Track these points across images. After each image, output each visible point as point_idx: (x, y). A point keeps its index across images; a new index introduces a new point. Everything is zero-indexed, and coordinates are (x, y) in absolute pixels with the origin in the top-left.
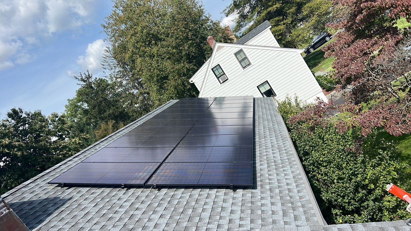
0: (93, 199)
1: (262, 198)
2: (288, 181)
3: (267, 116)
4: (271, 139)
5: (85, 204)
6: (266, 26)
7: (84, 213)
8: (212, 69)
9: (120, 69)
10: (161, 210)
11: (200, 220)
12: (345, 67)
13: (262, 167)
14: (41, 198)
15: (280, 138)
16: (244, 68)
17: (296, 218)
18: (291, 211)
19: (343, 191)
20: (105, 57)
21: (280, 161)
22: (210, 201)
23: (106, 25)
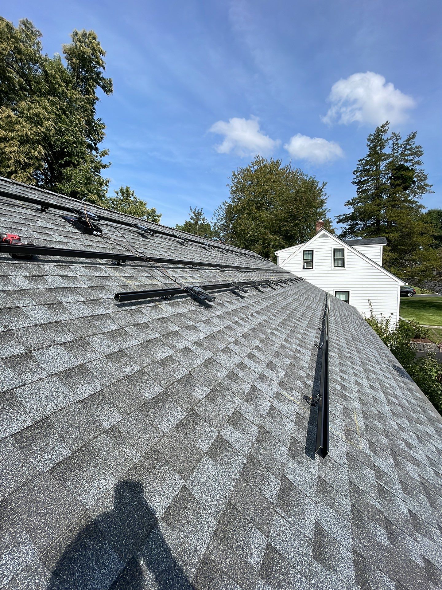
6: (381, 242)
8: (304, 251)
9: (224, 223)
16: (334, 267)
20: (220, 207)
23: (236, 174)
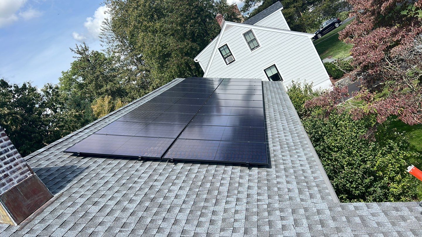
0: (110, 169)
1: (277, 177)
2: (302, 163)
3: (276, 100)
4: (282, 122)
5: (103, 173)
6: (278, 7)
7: (103, 182)
8: (219, 49)
9: (118, 43)
10: (179, 182)
11: (219, 193)
12: (363, 54)
13: (274, 148)
14: (58, 166)
15: (291, 122)
16: (252, 49)
17: (311, 196)
18: (306, 190)
19: (352, 177)
20: (103, 29)
21: (292, 143)
22: (227, 176)
